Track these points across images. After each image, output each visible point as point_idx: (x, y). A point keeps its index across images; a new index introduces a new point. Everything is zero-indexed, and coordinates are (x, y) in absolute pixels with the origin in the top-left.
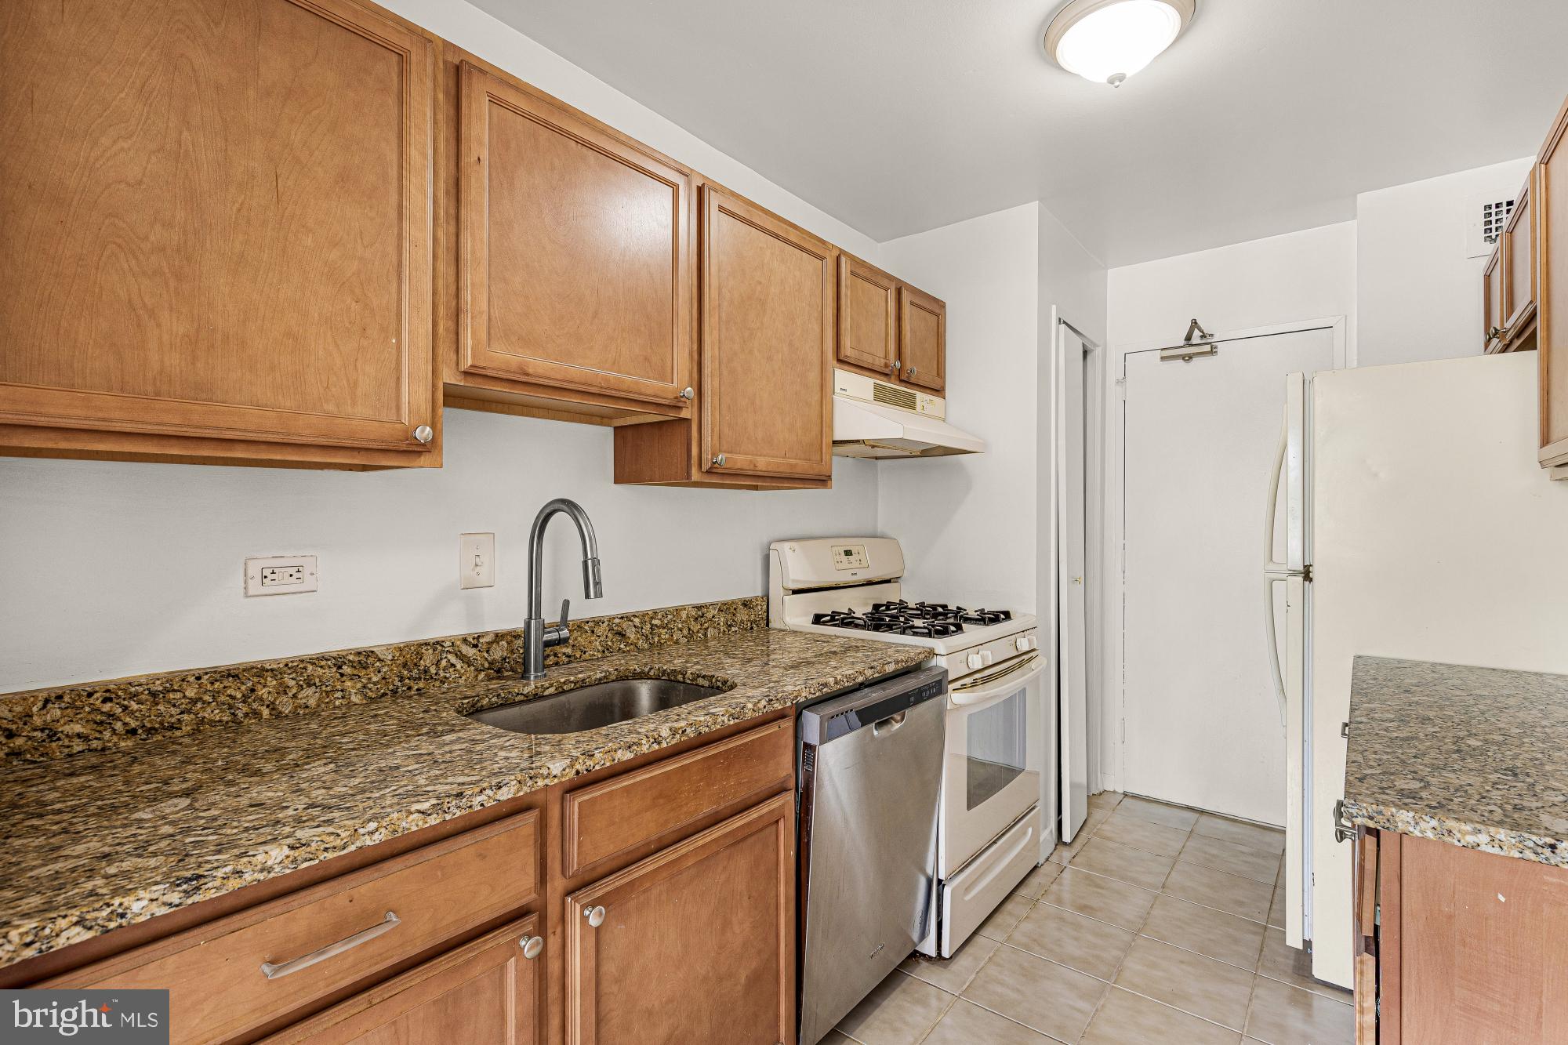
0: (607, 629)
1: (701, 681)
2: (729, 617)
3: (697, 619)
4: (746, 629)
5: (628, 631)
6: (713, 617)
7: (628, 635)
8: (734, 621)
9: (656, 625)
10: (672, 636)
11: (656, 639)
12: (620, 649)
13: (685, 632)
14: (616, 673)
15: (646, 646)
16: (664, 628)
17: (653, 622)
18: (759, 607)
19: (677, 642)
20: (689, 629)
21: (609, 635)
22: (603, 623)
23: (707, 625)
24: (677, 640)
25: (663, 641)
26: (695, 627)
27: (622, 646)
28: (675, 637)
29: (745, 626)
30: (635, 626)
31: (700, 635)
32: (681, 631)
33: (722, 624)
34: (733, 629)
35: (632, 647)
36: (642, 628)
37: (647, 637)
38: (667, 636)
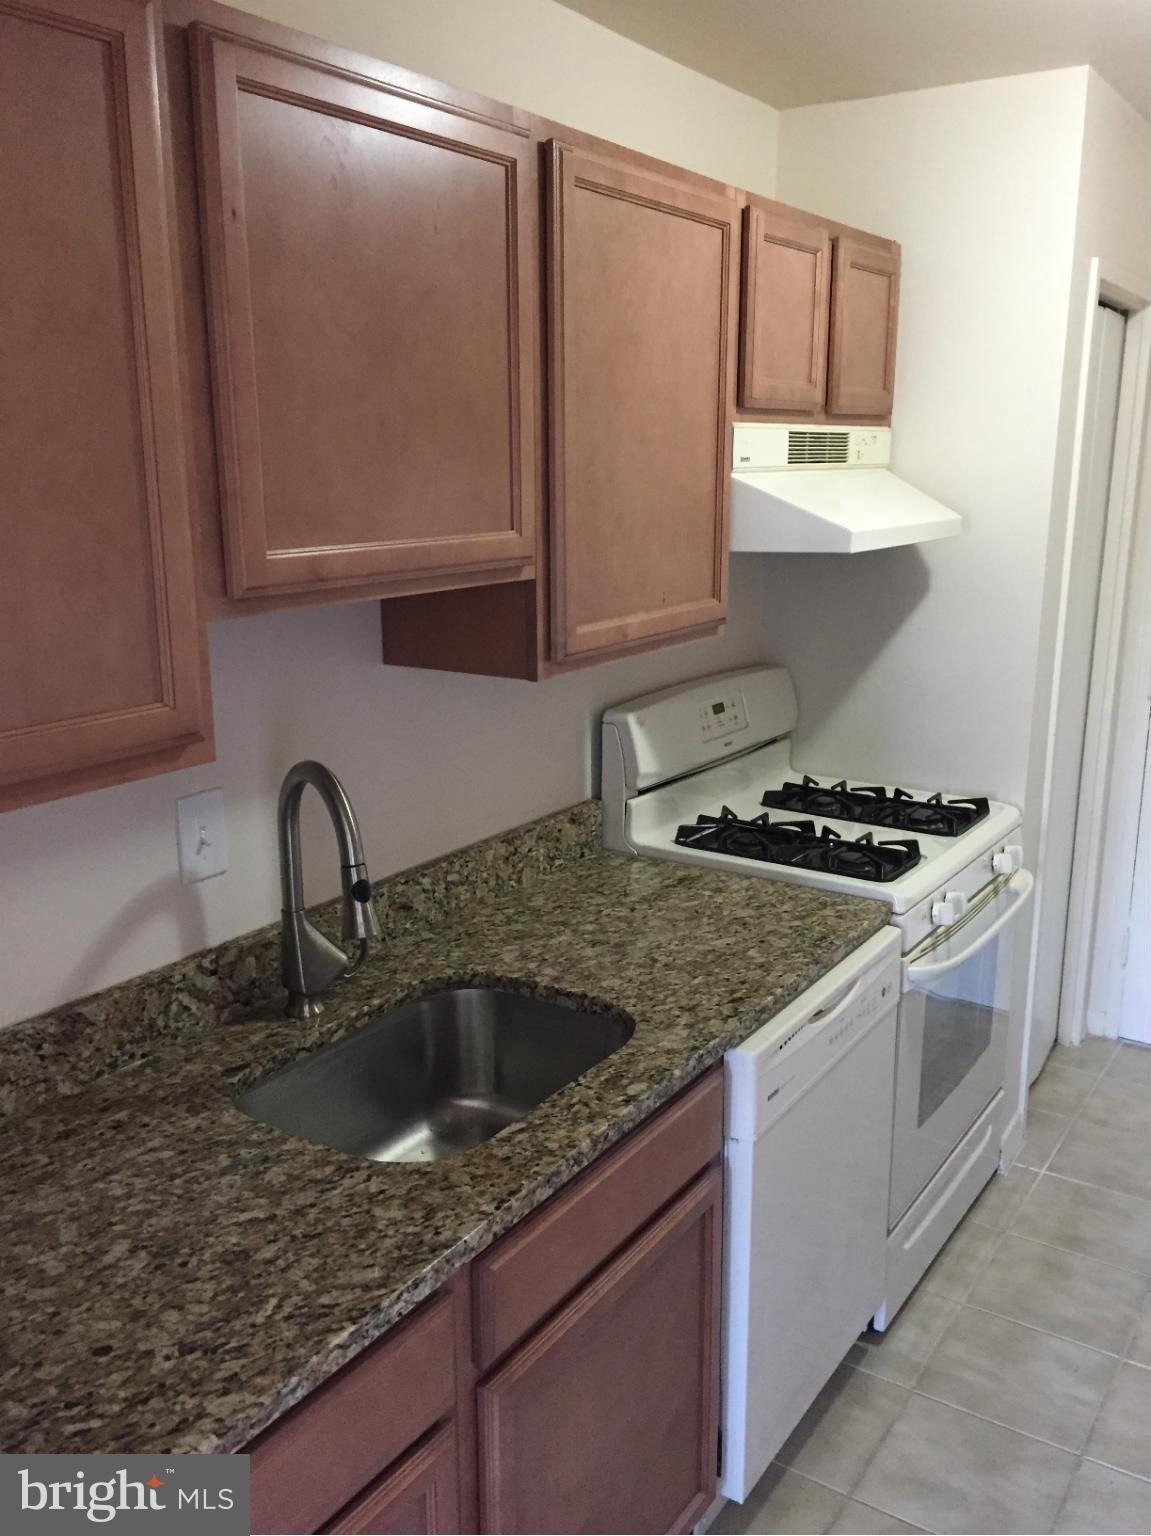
0: (388, 903)
1: (562, 1001)
2: (551, 845)
3: (507, 859)
4: (574, 859)
5: (415, 900)
6: (530, 850)
7: (416, 906)
8: (557, 849)
9: (453, 883)
10: (475, 893)
11: (453, 905)
12: (406, 929)
13: (492, 883)
14: (422, 986)
15: (440, 917)
16: (463, 884)
17: (449, 878)
18: (592, 820)
19: (481, 901)
20: (498, 877)
21: (390, 912)
22: (381, 896)
23: (521, 865)
24: (481, 898)
25: (462, 905)
26: (505, 871)
27: (408, 926)
28: (479, 895)
29: (573, 854)
30: (424, 891)
31: (512, 883)
32: (486, 883)
33: (541, 858)
34: (557, 862)
35: (421, 923)
36: (434, 892)
37: (440, 903)
38: (468, 895)
